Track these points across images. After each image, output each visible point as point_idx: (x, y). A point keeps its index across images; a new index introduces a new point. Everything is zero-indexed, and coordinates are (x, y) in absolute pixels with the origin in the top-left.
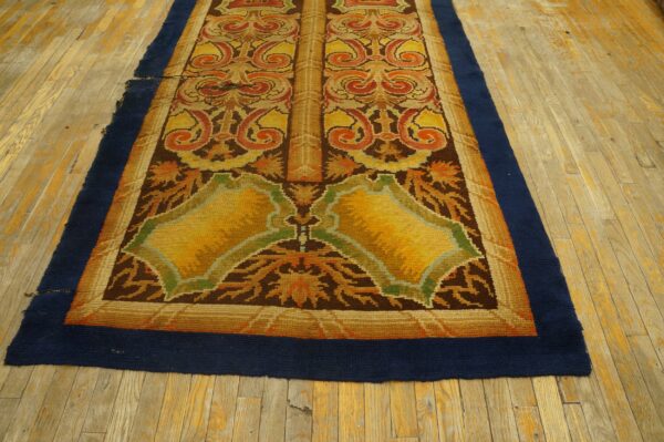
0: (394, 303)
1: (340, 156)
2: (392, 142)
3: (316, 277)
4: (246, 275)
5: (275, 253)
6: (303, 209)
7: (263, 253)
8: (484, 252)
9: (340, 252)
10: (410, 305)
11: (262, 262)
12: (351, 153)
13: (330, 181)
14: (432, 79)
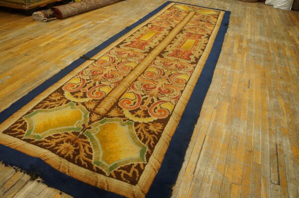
0: (94, 168)
1: (119, 109)
2: (144, 111)
3: (74, 148)
4: (54, 138)
6: (90, 122)
7: (65, 133)
8: (148, 161)
9: (90, 143)
10: (100, 172)
11: (62, 136)
12: (124, 109)
13: (107, 117)
14: (182, 92)
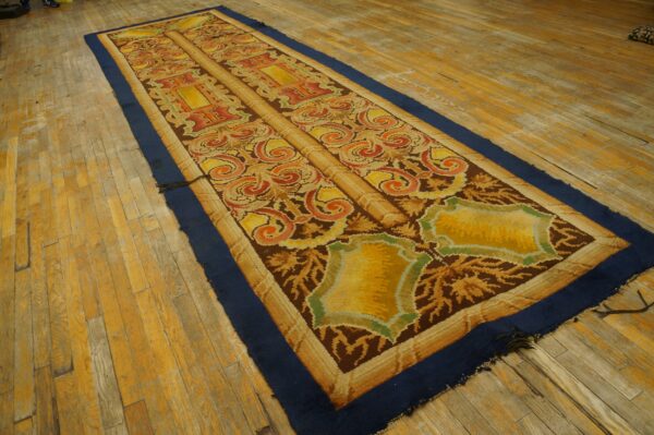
5: (430, 275)
